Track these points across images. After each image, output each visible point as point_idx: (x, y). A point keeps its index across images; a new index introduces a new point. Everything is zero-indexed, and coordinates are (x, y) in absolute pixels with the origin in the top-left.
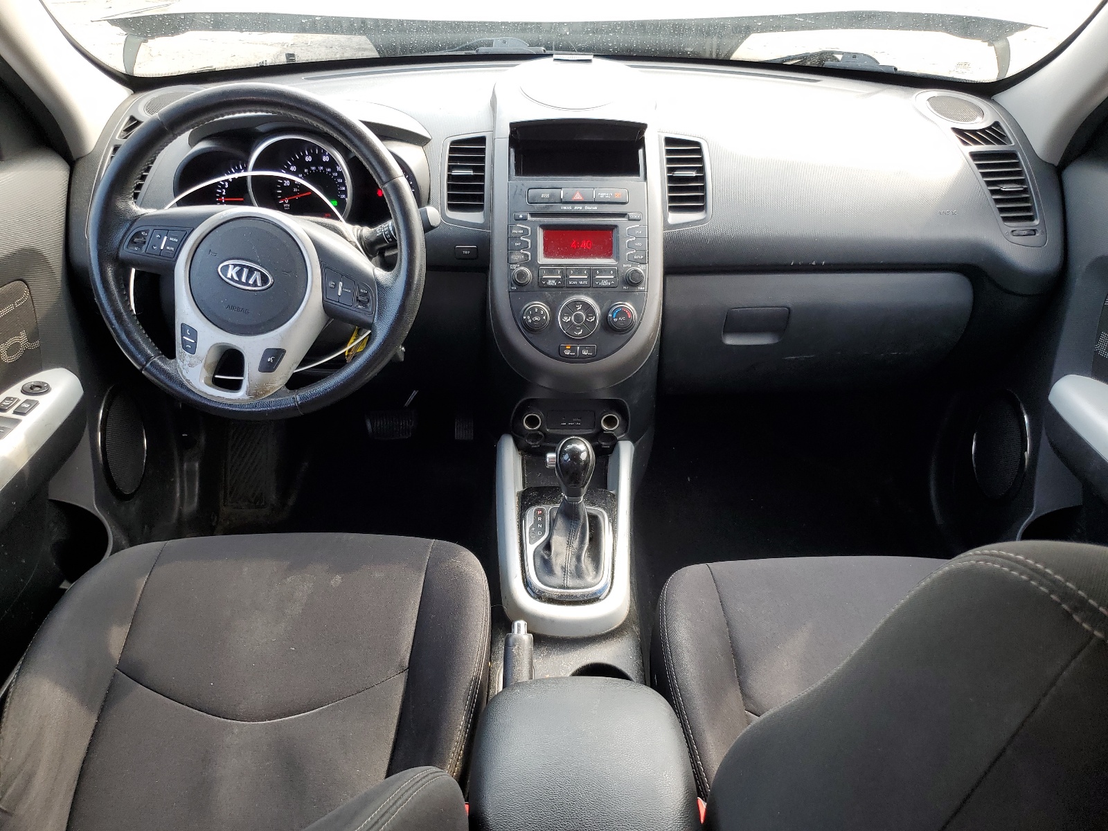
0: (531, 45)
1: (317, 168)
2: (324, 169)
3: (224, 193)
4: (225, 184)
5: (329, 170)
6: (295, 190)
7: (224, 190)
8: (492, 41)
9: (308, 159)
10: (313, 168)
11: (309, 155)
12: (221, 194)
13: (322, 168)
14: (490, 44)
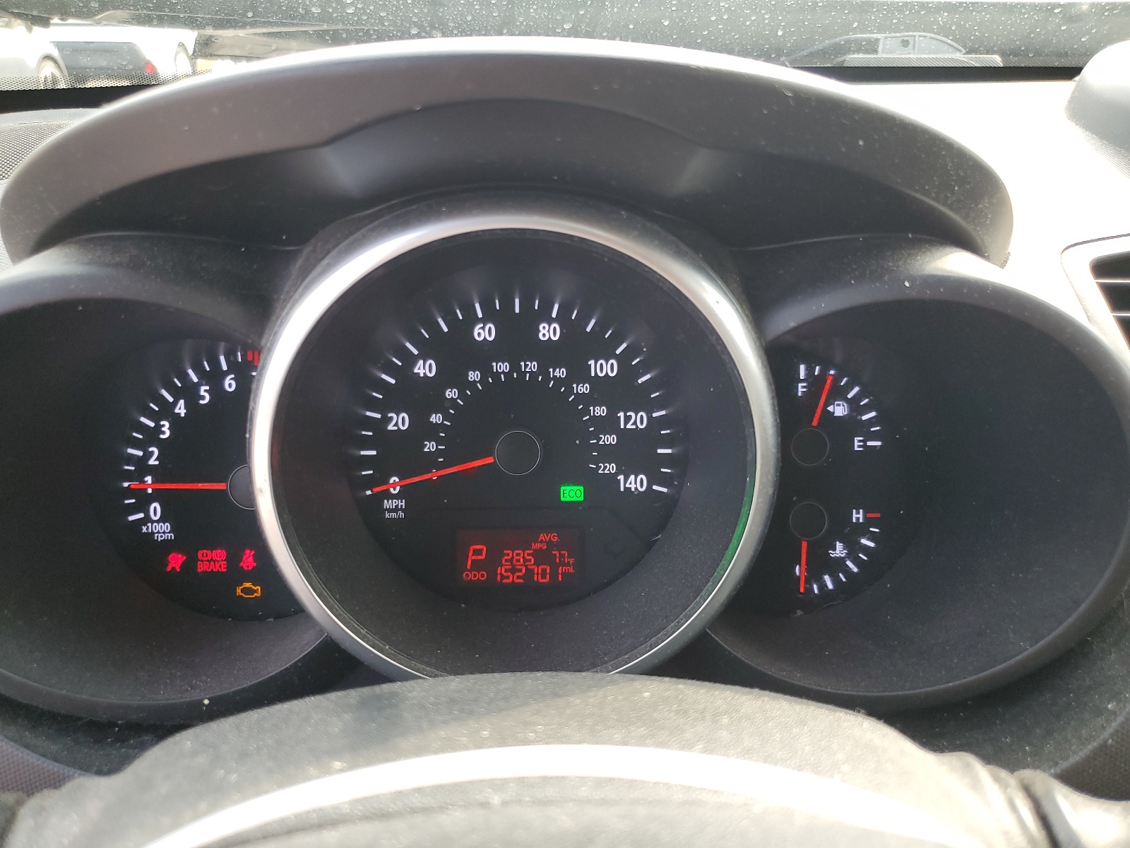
0: (971, 51)
1: (515, 367)
2: (543, 370)
3: (153, 462)
4: (158, 429)
5: (561, 373)
6: (430, 446)
7: (155, 450)
8: (877, 40)
9: (484, 333)
10: (503, 367)
11: (489, 316)
12: (141, 463)
13: (533, 366)
14: (872, 47)
